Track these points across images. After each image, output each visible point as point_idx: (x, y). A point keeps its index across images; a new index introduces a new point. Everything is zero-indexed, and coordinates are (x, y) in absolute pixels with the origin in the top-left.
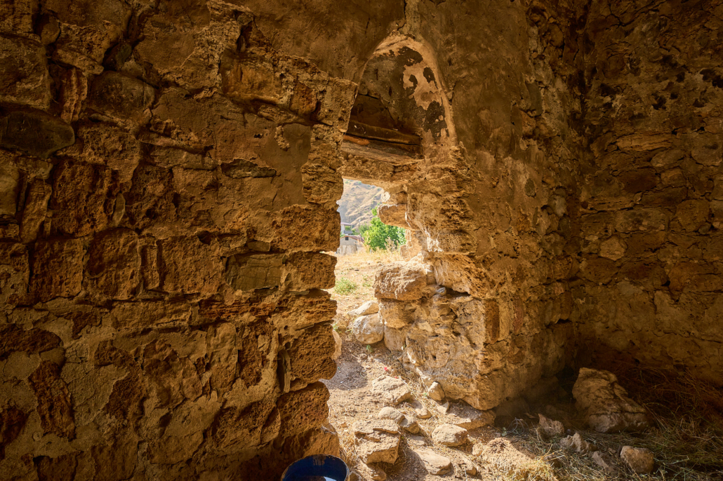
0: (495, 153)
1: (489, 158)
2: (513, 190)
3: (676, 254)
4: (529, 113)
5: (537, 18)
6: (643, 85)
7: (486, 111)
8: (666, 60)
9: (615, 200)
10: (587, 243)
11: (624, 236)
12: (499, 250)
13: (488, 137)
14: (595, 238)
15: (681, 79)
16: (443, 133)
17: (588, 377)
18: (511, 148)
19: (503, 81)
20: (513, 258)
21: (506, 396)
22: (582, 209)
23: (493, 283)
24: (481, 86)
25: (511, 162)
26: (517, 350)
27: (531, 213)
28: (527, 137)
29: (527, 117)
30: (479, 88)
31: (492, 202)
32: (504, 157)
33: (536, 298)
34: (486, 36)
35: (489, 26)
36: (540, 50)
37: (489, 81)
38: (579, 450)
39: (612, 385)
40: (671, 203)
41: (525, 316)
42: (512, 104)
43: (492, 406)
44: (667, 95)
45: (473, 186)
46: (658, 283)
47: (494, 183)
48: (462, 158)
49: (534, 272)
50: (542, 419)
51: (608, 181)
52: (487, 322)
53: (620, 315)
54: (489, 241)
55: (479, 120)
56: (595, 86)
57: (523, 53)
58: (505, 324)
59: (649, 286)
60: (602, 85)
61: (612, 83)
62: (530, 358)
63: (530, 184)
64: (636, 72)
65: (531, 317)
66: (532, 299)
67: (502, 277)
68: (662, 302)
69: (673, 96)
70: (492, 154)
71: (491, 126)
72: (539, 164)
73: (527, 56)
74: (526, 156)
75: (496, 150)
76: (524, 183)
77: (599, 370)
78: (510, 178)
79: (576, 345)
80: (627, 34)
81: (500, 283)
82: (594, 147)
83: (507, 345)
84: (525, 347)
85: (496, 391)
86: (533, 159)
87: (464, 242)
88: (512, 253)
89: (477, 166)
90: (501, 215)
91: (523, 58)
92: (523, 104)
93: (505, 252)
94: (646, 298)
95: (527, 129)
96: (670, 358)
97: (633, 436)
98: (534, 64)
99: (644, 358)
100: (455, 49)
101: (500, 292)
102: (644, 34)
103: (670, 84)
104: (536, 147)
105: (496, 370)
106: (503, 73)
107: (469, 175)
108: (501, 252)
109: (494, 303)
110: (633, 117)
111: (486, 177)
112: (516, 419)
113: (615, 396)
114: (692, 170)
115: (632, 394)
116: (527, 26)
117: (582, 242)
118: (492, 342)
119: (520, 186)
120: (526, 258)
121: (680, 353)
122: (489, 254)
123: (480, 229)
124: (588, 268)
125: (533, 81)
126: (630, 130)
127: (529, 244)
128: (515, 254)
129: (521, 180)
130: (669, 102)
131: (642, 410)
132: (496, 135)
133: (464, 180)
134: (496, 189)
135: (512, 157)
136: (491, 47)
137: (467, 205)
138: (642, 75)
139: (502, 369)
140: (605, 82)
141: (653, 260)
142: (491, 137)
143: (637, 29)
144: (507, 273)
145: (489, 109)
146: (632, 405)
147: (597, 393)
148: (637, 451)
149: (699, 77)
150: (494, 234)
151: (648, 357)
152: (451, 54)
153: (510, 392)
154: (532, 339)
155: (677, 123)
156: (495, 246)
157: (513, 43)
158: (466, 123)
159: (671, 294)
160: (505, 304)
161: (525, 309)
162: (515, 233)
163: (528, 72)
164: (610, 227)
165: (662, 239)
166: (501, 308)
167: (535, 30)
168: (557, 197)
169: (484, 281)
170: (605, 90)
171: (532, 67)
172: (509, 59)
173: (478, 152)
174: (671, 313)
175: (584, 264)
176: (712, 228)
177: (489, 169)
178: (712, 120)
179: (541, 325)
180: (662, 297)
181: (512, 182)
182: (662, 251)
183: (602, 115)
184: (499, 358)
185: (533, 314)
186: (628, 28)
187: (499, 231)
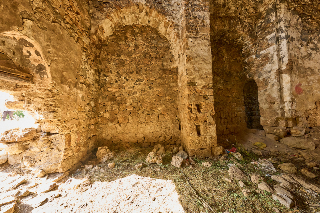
0: (70, 86)
1: (67, 88)
2: (77, 99)
3: (120, 115)
4: (82, 76)
5: (85, 51)
6: (113, 76)
7: (65, 73)
8: (117, 72)
9: (107, 103)
10: (100, 114)
11: (109, 112)
12: (71, 117)
13: (67, 81)
14: (102, 112)
15: (120, 77)
16: (45, 76)
17: (100, 149)
18: (76, 85)
19: (73, 65)
20: (76, 119)
21: (74, 164)
22: (99, 105)
23: (69, 128)
24: (64, 64)
25: (76, 90)
26: (78, 148)
27: (83, 105)
28: (81, 83)
29: (82, 77)
30: (63, 65)
31: (68, 102)
32: (73, 88)
33: (85, 130)
34: (66, 49)
35: (67, 46)
36: (86, 60)
37: (67, 63)
38: (97, 170)
39: (106, 149)
40: (119, 104)
41: (81, 136)
42: (76, 73)
43: (68, 169)
44: (118, 80)
45: (60, 97)
46: (117, 122)
47: (69, 96)
48: (55, 86)
49: (84, 123)
50: (86, 166)
51: (106, 98)
52: (66, 142)
53: (109, 131)
54: (67, 114)
55: (63, 75)
56: (102, 74)
57: (80, 59)
58: (73, 141)
59: (115, 123)
60: (104, 74)
61: (106, 74)
62: (83, 149)
63: (83, 97)
64: (112, 73)
65: (83, 137)
66: (84, 131)
67: (72, 126)
68: (118, 126)
69: (119, 81)
70: (68, 86)
71: (68, 78)
72: (86, 91)
73: (82, 60)
74: (81, 89)
75: (70, 85)
76: (81, 96)
77: (103, 146)
78: (75, 95)
79: (98, 141)
80: (110, 64)
81: (72, 128)
82: (102, 89)
83: (74, 147)
84: (81, 146)
85: (70, 163)
86: (84, 90)
87: (55, 115)
88: (76, 118)
89: (61, 90)
90: (72, 106)
91: (80, 60)
92: (80, 73)
93: (73, 118)
94: (114, 126)
95: (82, 81)
96: (119, 139)
97: (111, 160)
98: (84, 63)
99: (114, 140)
100: (52, 49)
101: (71, 130)
102: (113, 65)
103: (118, 78)
104: (85, 87)
105: (70, 156)
106: (73, 62)
107: (58, 93)
108: (72, 118)
109: (69, 135)
110: (111, 83)
111: (66, 94)
112: (77, 170)
113: (107, 152)
114: (123, 97)
115: (111, 151)
116: (82, 52)
117: (99, 114)
118: (68, 148)
119: (79, 98)
120: (81, 119)
121: (121, 137)
122: (67, 119)
123: (63, 111)
124: (101, 120)
125: (84, 68)
126: (110, 86)
127: (83, 115)
128: (77, 118)
129: (80, 96)
130: (118, 82)
131: (113, 153)
132: (70, 81)
133: (56, 94)
134: (70, 98)
135: (76, 88)
136: (68, 53)
137: (57, 103)
138: (113, 74)
139: (72, 156)
140: (105, 73)
141: (116, 117)
142: (68, 81)
143: (111, 63)
144: (74, 124)
145: (67, 72)
146: (111, 153)
147: (103, 153)
148: (111, 164)
149: (124, 78)
150: (69, 112)
151: (115, 140)
152: (49, 50)
153: (75, 162)
154: (83, 143)
155: (120, 87)
156: (69, 116)
157: (76, 54)
158: (57, 75)
159: (119, 124)
160: (74, 134)
161: (81, 135)
162: (77, 112)
163: (82, 65)
164: (106, 109)
165: (117, 112)
166: (72, 136)
167: (84, 54)
168: (92, 101)
169: (64, 128)
170: (105, 75)
171: (84, 64)
172: (75, 59)
173: (62, 85)
174: (119, 129)
175: (100, 119)
176: (126, 109)
177: (67, 91)
178: (126, 87)
179: (87, 138)
180: (118, 125)
181: (76, 96)
182: (117, 115)
183: (104, 81)
184: (71, 152)
185: (84, 135)
186: (110, 62)
187: (71, 111)
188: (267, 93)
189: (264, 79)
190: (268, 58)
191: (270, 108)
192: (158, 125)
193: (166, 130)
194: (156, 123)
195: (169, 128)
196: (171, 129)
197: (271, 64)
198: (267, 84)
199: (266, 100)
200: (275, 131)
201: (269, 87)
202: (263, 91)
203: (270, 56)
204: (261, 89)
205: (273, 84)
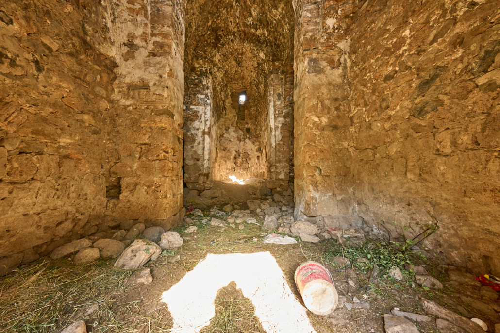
188: (194, 149)
189: (192, 134)
190: (198, 116)
191: (195, 164)
192: (59, 187)
193: (78, 201)
194: (54, 181)
195: (86, 194)
196: (90, 197)
197: (199, 123)
198: (194, 141)
199: (192, 155)
200: (197, 186)
201: (196, 144)
202: (189, 147)
203: (199, 114)
204: (188, 144)
205: (199, 142)
